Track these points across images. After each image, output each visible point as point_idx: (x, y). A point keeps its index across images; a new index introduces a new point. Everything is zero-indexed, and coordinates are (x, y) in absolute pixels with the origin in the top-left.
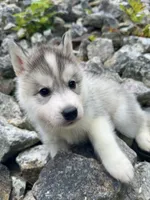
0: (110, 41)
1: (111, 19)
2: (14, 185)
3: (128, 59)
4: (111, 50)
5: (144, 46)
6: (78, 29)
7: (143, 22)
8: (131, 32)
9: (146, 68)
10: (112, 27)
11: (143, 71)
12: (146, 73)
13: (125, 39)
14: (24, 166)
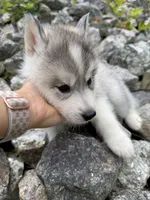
0: (97, 30)
1: (96, 10)
2: (12, 166)
3: (115, 48)
4: (99, 39)
5: (127, 37)
6: (65, 17)
7: (123, 16)
8: (114, 24)
9: (131, 57)
10: (97, 18)
11: (128, 60)
12: (131, 62)
13: (110, 30)
14: (21, 147)
